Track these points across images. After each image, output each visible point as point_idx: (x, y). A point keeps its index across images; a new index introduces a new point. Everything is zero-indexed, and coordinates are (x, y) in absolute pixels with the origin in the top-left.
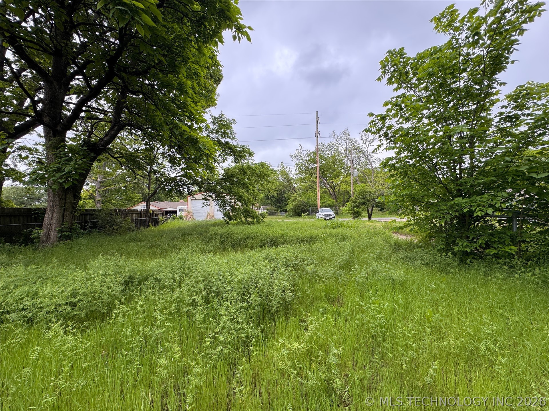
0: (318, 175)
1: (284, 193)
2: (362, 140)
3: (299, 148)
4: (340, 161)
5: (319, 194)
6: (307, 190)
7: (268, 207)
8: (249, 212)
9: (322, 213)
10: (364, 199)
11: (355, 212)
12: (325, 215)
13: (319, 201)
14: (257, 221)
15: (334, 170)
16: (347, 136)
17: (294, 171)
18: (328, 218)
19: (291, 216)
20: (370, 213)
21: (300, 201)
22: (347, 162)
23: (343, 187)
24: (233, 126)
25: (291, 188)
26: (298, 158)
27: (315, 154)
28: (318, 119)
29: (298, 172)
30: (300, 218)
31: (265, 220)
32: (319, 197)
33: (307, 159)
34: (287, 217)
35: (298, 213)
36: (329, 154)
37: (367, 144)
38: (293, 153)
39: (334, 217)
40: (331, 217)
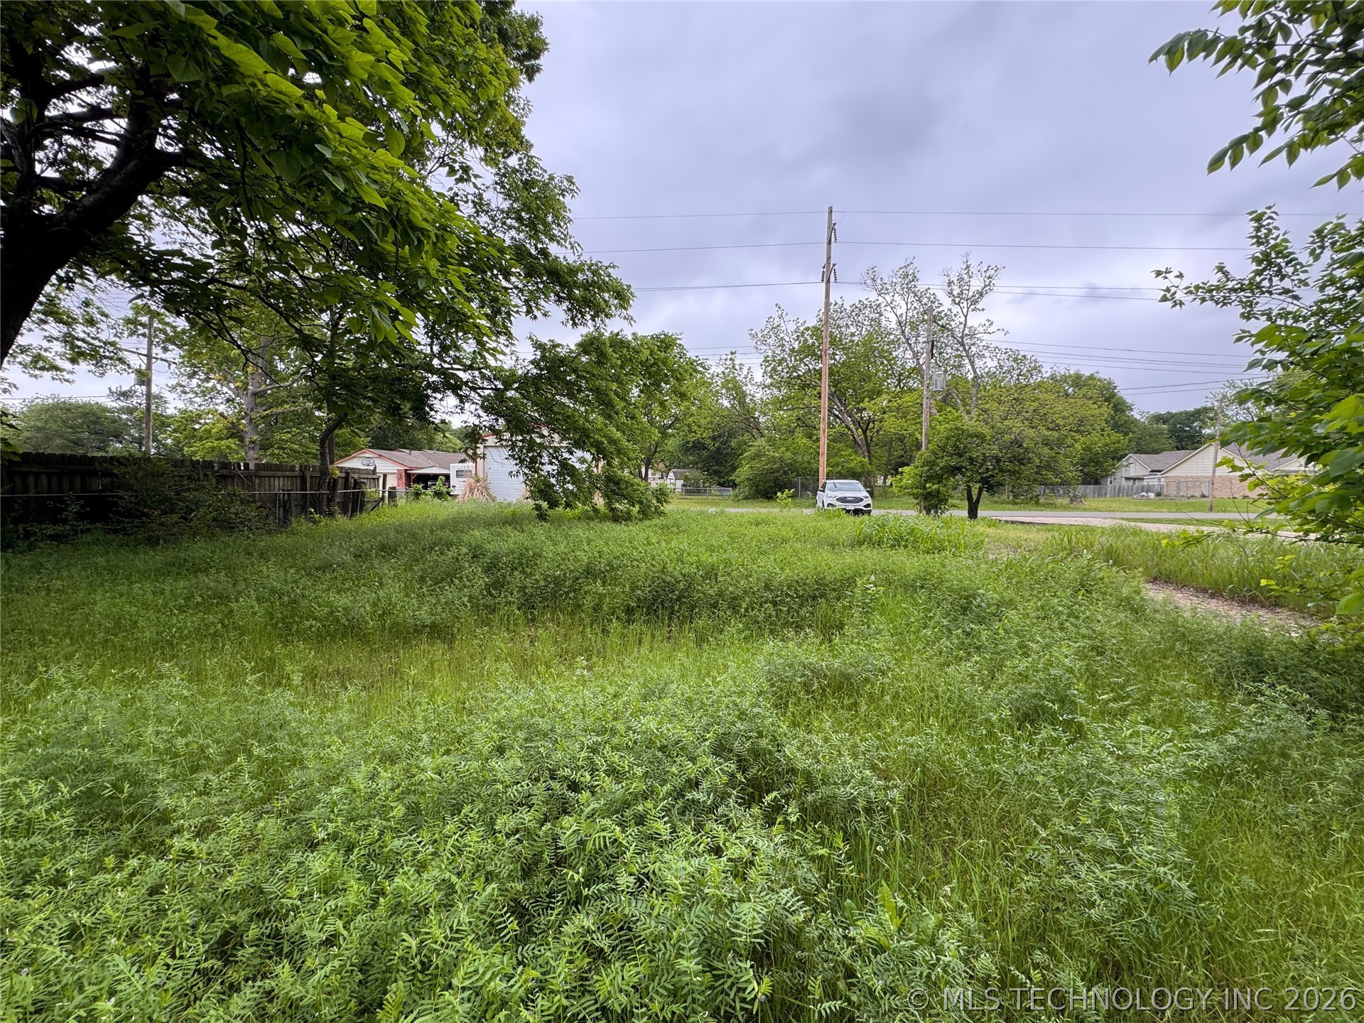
0: (825, 389)
1: (731, 435)
2: (951, 293)
3: (775, 315)
4: (886, 356)
5: (824, 442)
6: (792, 432)
7: (687, 472)
8: (617, 483)
9: (834, 492)
10: (961, 455)
11: (929, 494)
12: (843, 500)
13: (823, 460)
14: (642, 512)
15: (866, 378)
16: (909, 279)
17: (758, 377)
18: (851, 507)
19: (746, 498)
20: (975, 498)
21: (773, 460)
22: (904, 356)
23: (892, 425)
24: (567, 200)
25: (751, 425)
26: (771, 341)
27: (816, 331)
28: (832, 228)
29: (769, 381)
30: (772, 503)
31: (667, 508)
32: (823, 449)
33: (796, 346)
34: (737, 500)
35: (766, 489)
36: (855, 332)
37: (964, 304)
38: (760, 326)
39: (868, 505)
40: (860, 506)
